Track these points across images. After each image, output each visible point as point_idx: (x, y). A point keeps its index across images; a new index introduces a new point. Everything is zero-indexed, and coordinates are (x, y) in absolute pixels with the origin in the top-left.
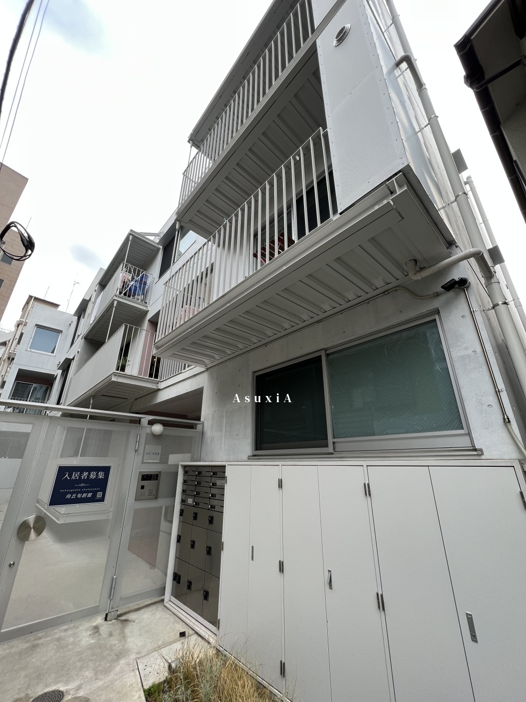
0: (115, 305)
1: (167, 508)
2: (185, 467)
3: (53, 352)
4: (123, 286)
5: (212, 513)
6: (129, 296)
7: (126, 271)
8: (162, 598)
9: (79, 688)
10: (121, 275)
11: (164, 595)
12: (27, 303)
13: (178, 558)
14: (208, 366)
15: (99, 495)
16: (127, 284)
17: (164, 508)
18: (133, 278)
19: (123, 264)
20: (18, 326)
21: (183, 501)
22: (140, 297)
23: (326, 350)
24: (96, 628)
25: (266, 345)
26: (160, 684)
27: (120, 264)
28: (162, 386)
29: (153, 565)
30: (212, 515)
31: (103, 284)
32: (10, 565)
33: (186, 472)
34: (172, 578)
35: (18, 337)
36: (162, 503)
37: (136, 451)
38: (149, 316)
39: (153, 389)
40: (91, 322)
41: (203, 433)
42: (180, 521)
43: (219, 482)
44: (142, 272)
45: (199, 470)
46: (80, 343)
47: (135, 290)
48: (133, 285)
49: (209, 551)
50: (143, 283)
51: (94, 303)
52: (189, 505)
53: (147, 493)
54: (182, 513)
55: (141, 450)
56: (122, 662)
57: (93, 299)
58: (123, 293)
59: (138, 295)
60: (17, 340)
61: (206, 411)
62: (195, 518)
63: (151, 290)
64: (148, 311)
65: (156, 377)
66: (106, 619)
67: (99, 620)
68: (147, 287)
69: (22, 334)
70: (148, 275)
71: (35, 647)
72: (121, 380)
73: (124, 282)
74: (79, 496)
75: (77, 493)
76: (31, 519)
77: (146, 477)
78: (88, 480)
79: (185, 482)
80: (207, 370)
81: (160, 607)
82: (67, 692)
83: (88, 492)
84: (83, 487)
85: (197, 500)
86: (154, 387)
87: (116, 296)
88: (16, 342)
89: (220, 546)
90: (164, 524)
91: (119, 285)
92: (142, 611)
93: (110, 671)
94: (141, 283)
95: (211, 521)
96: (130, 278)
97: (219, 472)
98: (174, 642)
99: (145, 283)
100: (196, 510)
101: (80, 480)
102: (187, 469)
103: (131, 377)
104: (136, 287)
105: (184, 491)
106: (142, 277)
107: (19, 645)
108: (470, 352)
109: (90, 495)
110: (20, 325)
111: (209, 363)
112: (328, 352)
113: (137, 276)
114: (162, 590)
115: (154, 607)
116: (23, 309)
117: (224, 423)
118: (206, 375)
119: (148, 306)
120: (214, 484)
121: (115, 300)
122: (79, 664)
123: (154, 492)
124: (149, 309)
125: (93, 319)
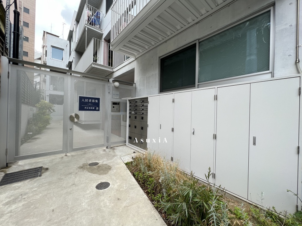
0: (86, 30)
1: (123, 116)
2: (129, 100)
3: (62, 60)
4: (88, 19)
5: (142, 116)
6: (92, 25)
7: (89, 10)
8: (125, 144)
9: (103, 162)
10: (86, 12)
11: (126, 143)
12: (44, 35)
13: (130, 132)
14: (137, 57)
15: (97, 108)
16: (90, 18)
17: (122, 116)
18: (93, 14)
19: (86, 4)
20: (43, 48)
21: (130, 113)
22: (98, 26)
23: (199, 39)
24: (104, 150)
25: (166, 42)
26: (129, 162)
27: (85, 5)
28: (115, 70)
29: (120, 136)
30: (143, 116)
31: (78, 20)
32: (70, 129)
33: (130, 103)
34: (128, 138)
35: (45, 53)
36: (121, 114)
37: (109, 93)
38: (104, 36)
39: (111, 71)
40: (77, 42)
41: (136, 88)
42: (129, 120)
43: (145, 104)
44: (97, 10)
45: (136, 100)
46: (73, 53)
47: (95, 22)
48: (93, 18)
49: (142, 128)
50: (98, 17)
51: (76, 32)
52: (133, 114)
53: (116, 109)
54: (130, 117)
55: (111, 93)
56: (115, 157)
57: (74, 30)
58: (89, 23)
59: (97, 25)
60: (45, 55)
61: (137, 78)
62: (136, 118)
63: (103, 22)
64: (103, 34)
65: (112, 66)
66: (107, 148)
67: (105, 148)
68: (100, 20)
69: (46, 51)
70: (100, 12)
71: (85, 153)
72: (96, 66)
73: (89, 16)
74: (90, 108)
75: (89, 107)
76: (73, 115)
77: (114, 103)
78: (92, 103)
79: (130, 106)
80: (136, 59)
81: (125, 146)
82: (99, 163)
83: (93, 107)
84: (91, 105)
85: (136, 112)
86: (111, 70)
87: (86, 24)
88: (45, 56)
89: (147, 126)
90: (122, 123)
91: (86, 18)
92: (119, 147)
93: (112, 159)
94: (97, 18)
95: (142, 118)
96: (91, 14)
97: (145, 100)
98: (132, 154)
99: (99, 17)
100: (135, 115)
101: (89, 102)
102: (130, 101)
103: (100, 65)
104: (95, 20)
105: (130, 109)
106: (97, 14)
107: (79, 152)
108: (288, 26)
109: (94, 108)
110: (44, 47)
111: (137, 55)
112: (200, 41)
113: (95, 13)
114: (125, 142)
115: (123, 146)
116: (43, 39)
117: (145, 83)
118: (135, 62)
119: (103, 31)
120: (143, 105)
121: (86, 27)
122: (101, 157)
123: (118, 109)
124: (103, 32)
125: (77, 40)
